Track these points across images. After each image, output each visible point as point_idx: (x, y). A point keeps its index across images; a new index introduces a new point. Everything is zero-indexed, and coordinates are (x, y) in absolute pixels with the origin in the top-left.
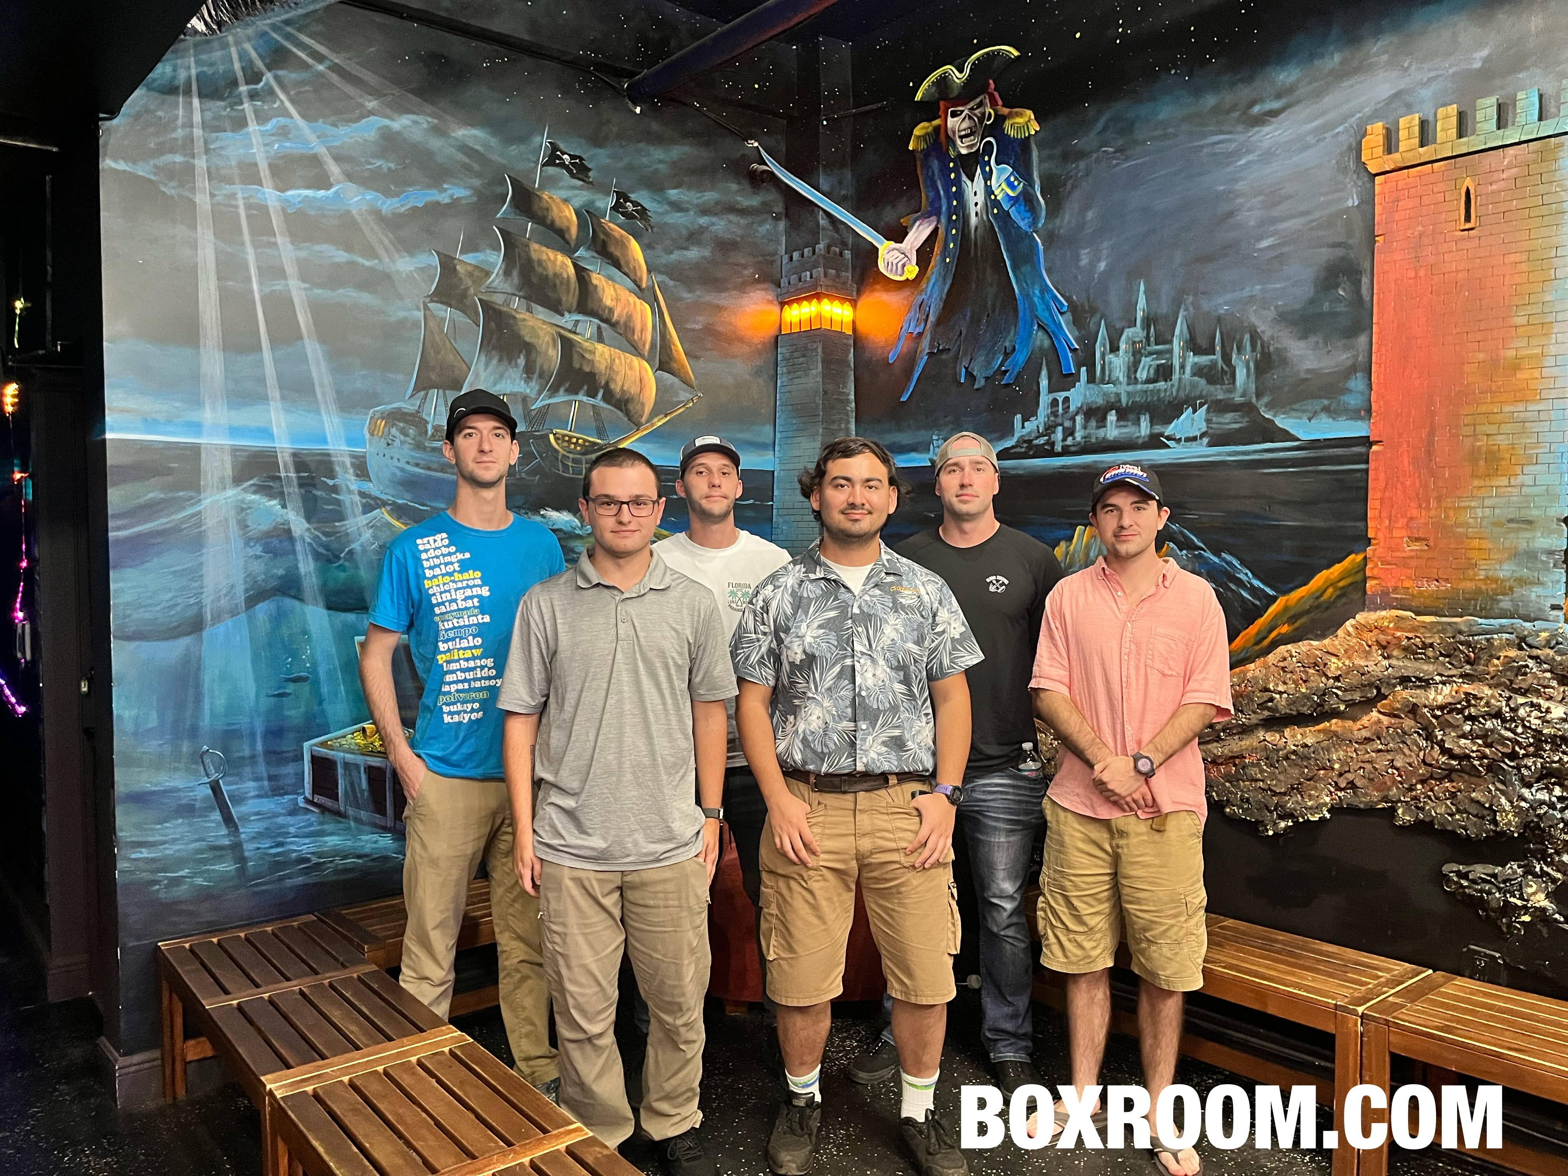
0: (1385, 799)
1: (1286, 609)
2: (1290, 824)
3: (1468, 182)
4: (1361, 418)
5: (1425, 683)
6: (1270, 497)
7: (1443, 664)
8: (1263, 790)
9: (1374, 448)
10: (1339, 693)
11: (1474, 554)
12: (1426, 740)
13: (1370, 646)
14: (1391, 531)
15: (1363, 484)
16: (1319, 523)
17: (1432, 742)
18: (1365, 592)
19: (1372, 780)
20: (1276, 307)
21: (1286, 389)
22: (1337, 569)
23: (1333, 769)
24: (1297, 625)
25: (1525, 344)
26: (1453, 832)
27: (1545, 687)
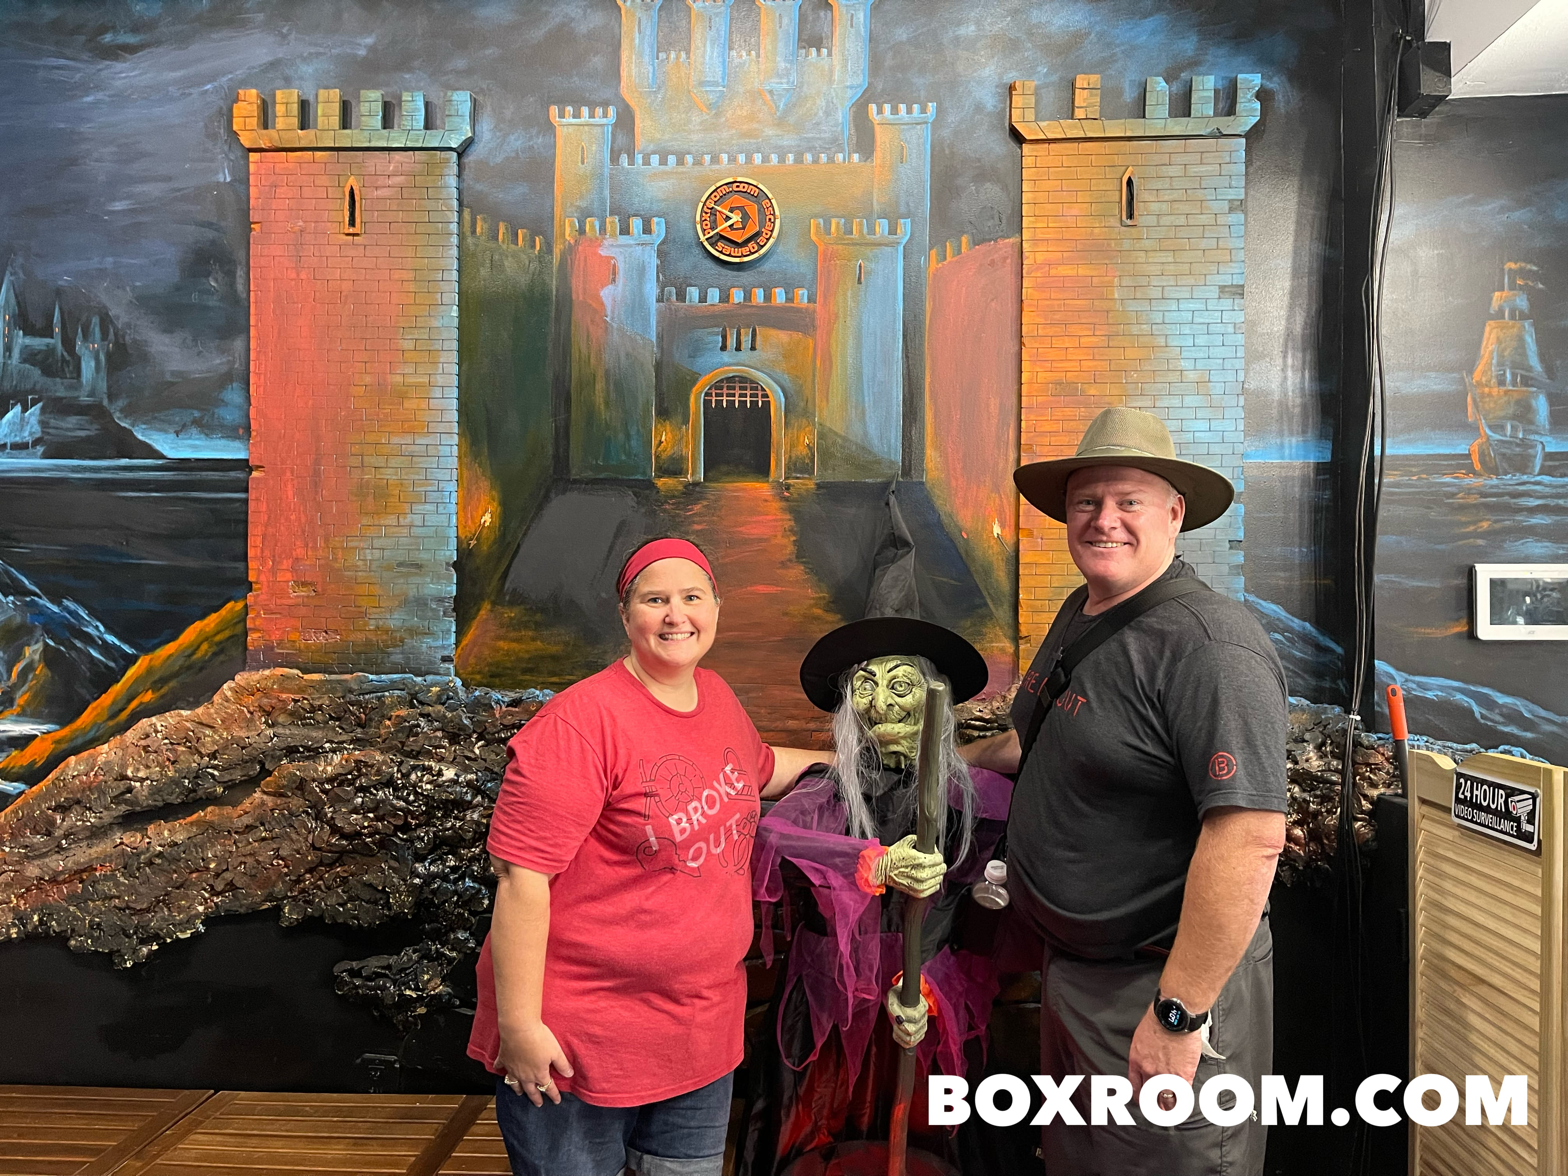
0: (270, 898)
1: (150, 671)
2: (155, 947)
3: (352, 181)
4: (239, 438)
5: (314, 753)
6: (127, 529)
7: (334, 729)
8: (120, 909)
9: (255, 474)
10: (216, 773)
11: (364, 602)
12: (316, 819)
13: (252, 713)
14: (274, 574)
15: (242, 517)
16: (191, 563)
17: (322, 821)
18: (246, 648)
19: (255, 876)
20: (134, 288)
21: (147, 394)
22: (212, 621)
23: (208, 869)
24: (163, 691)
25: (412, 371)
26: (345, 924)
27: (436, 747)
